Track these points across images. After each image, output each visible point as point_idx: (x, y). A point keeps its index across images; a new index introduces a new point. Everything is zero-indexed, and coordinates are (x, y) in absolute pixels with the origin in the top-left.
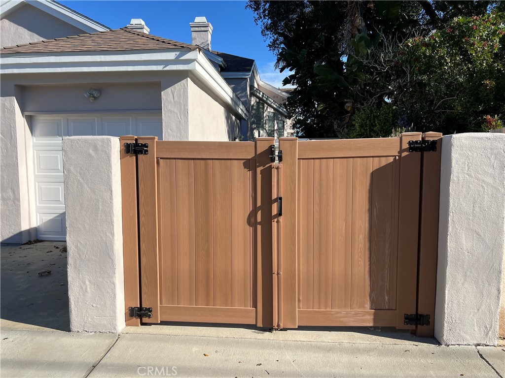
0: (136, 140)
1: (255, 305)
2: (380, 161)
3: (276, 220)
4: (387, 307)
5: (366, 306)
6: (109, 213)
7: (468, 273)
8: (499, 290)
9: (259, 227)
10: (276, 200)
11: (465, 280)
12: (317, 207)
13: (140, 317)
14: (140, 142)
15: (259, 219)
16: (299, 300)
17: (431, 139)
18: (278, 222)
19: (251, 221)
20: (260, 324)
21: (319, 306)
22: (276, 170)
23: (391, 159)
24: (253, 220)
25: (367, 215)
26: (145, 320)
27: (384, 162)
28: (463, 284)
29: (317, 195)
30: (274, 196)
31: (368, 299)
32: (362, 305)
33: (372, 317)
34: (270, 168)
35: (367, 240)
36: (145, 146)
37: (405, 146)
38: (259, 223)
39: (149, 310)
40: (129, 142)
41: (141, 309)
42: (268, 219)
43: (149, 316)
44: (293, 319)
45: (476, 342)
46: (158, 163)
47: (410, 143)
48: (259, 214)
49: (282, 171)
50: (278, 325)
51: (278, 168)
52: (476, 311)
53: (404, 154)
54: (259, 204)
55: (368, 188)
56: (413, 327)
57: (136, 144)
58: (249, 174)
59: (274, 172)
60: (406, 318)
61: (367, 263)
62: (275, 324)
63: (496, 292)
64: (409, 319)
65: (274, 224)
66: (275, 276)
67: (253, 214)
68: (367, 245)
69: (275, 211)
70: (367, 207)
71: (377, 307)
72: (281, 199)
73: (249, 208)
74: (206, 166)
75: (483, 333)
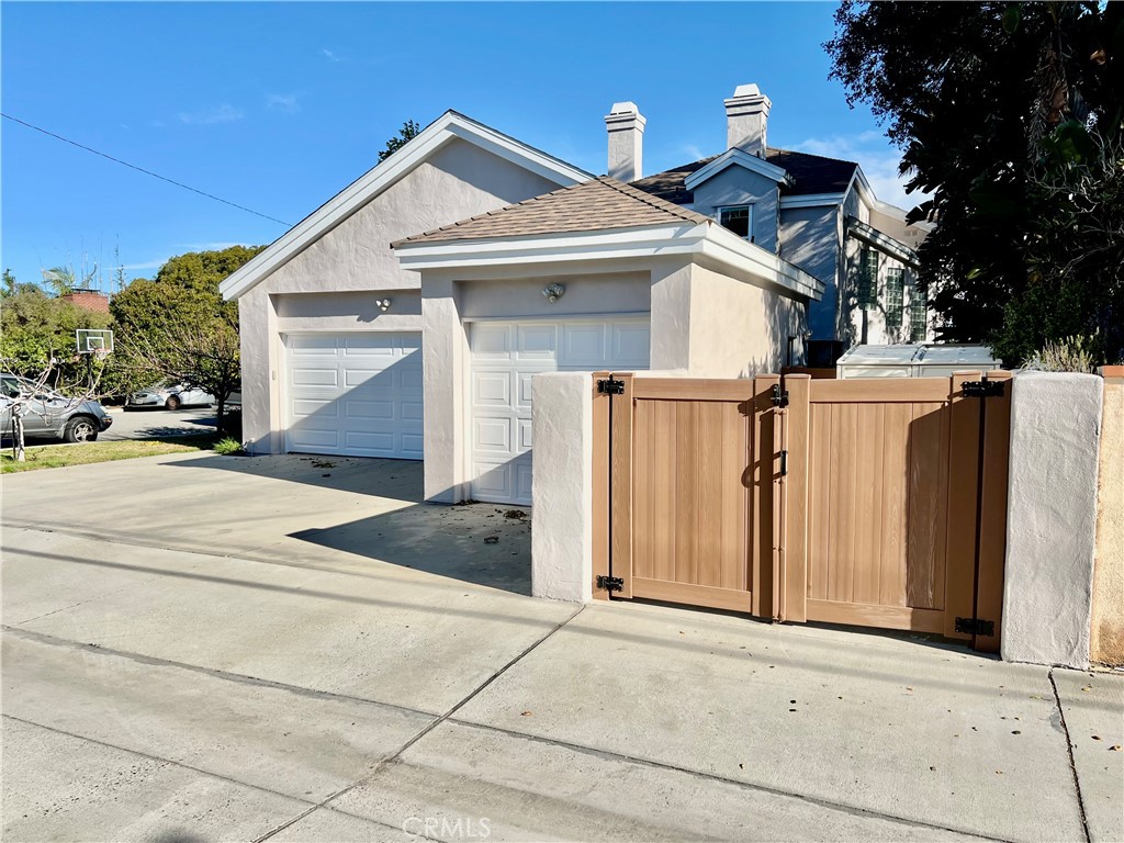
0: (611, 376)
1: (750, 588)
2: (922, 408)
3: (778, 480)
4: (931, 606)
5: (901, 601)
6: (579, 463)
7: (1041, 565)
8: (1087, 592)
9: (757, 488)
10: (778, 455)
11: (1036, 574)
12: (835, 467)
13: (610, 588)
14: (615, 379)
15: (757, 478)
16: (808, 587)
17: (996, 380)
18: (781, 483)
19: (747, 480)
20: (756, 613)
21: (836, 596)
22: (779, 417)
23: (939, 406)
24: (749, 478)
25: (904, 480)
26: (615, 593)
27: (928, 409)
28: (1033, 579)
29: (835, 450)
30: (777, 449)
31: (904, 592)
32: (896, 601)
33: (909, 617)
34: (772, 413)
35: (903, 513)
36: (621, 384)
37: (958, 388)
38: (757, 483)
39: (620, 581)
40: (603, 379)
41: (610, 578)
42: (768, 480)
43: (620, 589)
44: (800, 611)
45: (1053, 662)
46: (635, 404)
47: (963, 385)
48: (757, 472)
49: (787, 418)
50: (779, 616)
51: (781, 414)
52: (1053, 618)
53: (955, 400)
54: (757, 459)
55: (905, 443)
56: (968, 637)
57: (611, 382)
58: (745, 420)
59: (777, 418)
60: (957, 623)
61: (904, 545)
62: (775, 614)
63: (1083, 594)
64: (962, 624)
65: (776, 486)
66: (776, 552)
67: (749, 471)
68: (904, 520)
69: (777, 469)
70: (904, 469)
71: (916, 604)
72: (784, 453)
73: (745, 463)
74: (691, 408)
75: (1064, 649)
